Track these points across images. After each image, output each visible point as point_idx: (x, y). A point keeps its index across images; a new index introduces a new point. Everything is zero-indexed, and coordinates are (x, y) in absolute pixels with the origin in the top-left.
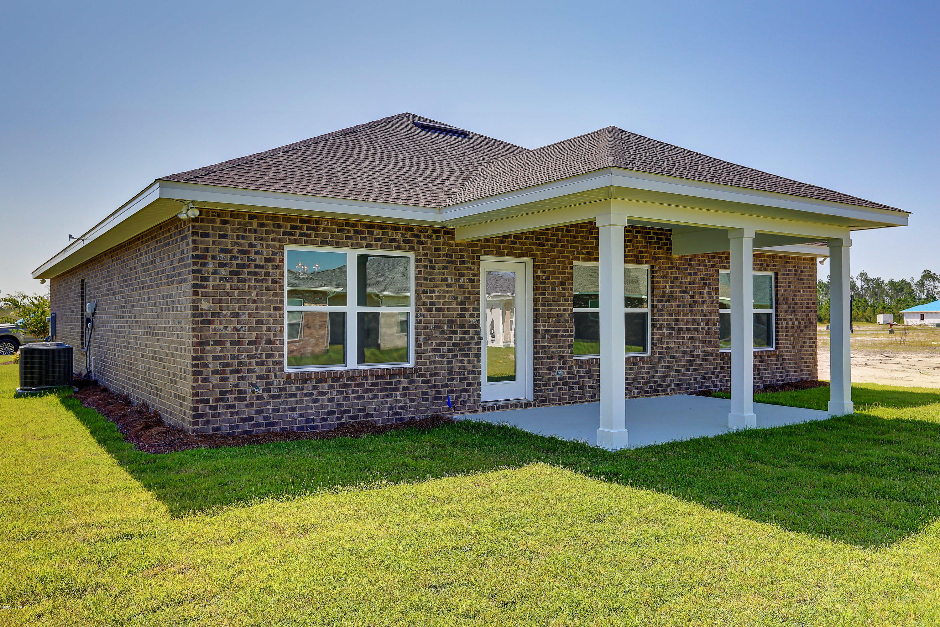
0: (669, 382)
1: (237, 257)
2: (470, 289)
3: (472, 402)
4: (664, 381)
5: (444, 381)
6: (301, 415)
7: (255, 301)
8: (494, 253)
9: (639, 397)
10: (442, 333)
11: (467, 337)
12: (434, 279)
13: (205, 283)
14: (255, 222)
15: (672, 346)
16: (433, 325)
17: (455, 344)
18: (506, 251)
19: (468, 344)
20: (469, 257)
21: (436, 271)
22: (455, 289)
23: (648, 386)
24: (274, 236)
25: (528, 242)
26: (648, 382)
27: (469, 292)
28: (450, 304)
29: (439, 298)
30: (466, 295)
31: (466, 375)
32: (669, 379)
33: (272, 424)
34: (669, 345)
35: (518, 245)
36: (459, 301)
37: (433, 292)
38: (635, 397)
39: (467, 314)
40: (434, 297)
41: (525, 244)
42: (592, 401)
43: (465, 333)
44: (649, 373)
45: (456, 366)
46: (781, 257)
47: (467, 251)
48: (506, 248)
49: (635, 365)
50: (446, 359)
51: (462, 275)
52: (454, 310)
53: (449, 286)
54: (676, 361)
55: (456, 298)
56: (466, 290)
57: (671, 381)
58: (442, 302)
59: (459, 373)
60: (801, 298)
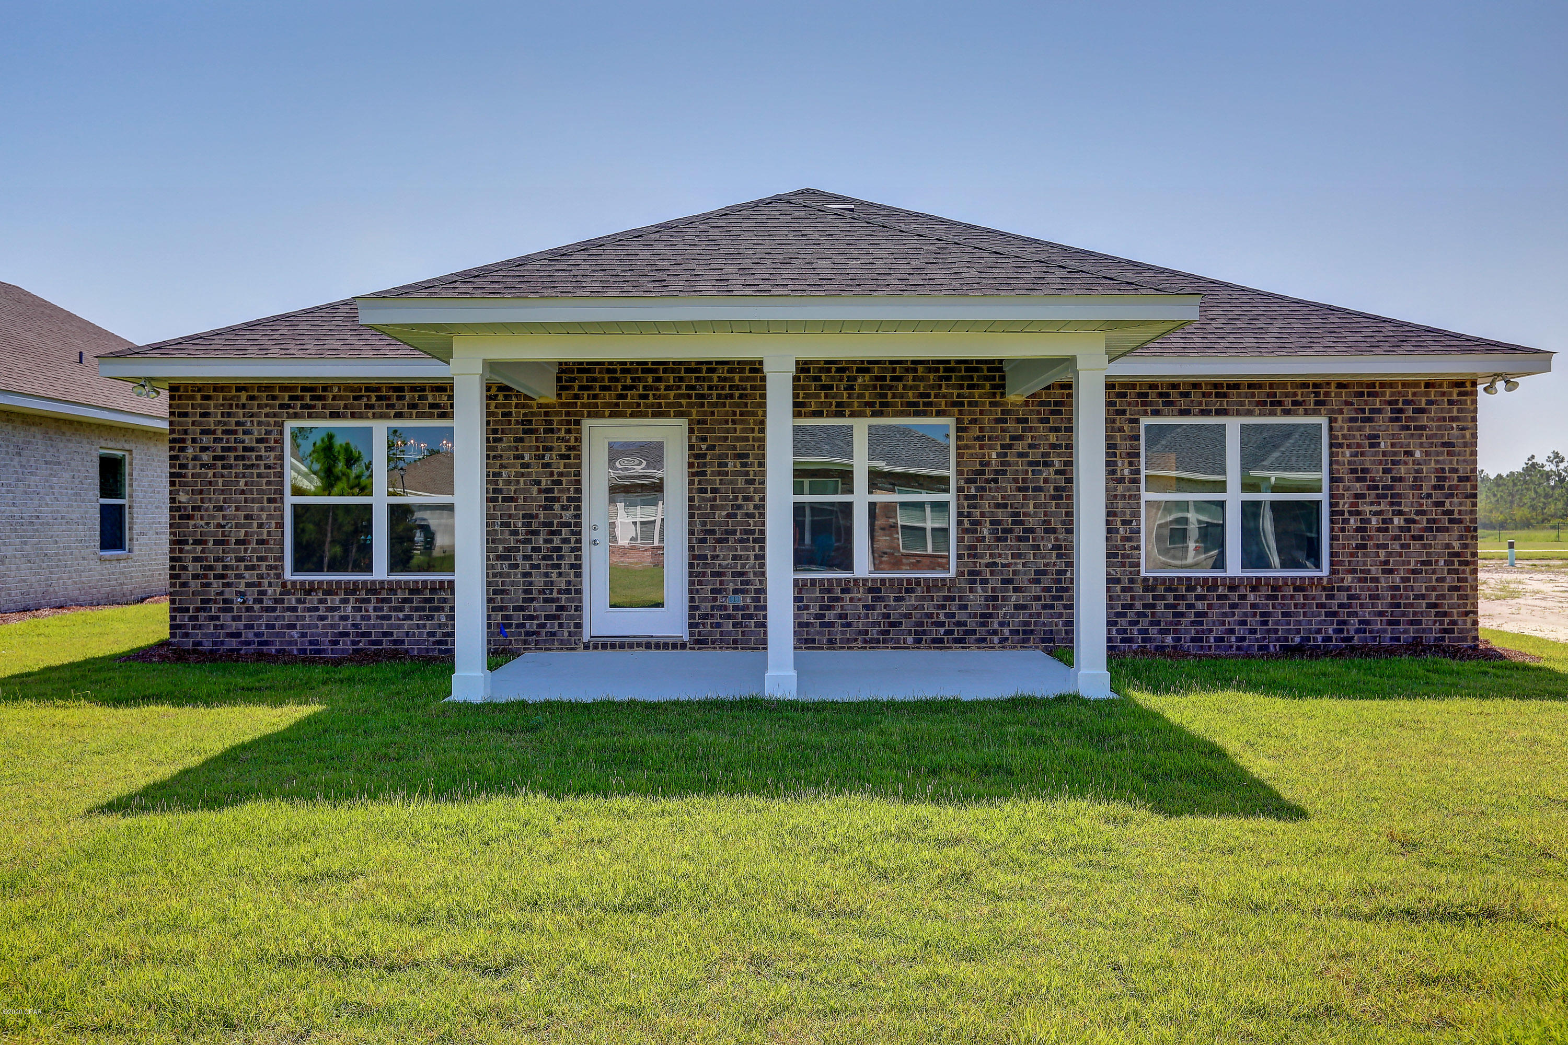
0: (996, 626)
1: (222, 439)
2: (562, 469)
3: (566, 634)
4: (983, 624)
5: (517, 601)
6: (304, 635)
7: (243, 492)
8: (607, 414)
9: (918, 648)
10: (515, 533)
11: (557, 540)
12: (501, 456)
13: (183, 471)
14: (244, 395)
15: (1004, 561)
16: (499, 521)
17: (536, 549)
18: (629, 411)
19: (559, 549)
20: (560, 423)
21: (503, 445)
22: (536, 469)
23: (942, 630)
24: (267, 410)
25: (672, 393)
26: (942, 624)
27: (561, 474)
28: (528, 491)
29: (508, 483)
30: (556, 478)
31: (555, 595)
32: (996, 621)
33: (266, 643)
34: (998, 560)
35: (651, 400)
36: (543, 486)
37: (500, 475)
38: (908, 648)
39: (557, 506)
40: (500, 482)
41: (666, 397)
42: (806, 648)
43: (553, 533)
44: (943, 607)
45: (538, 582)
47: (558, 414)
48: (629, 405)
49: (907, 591)
50: (520, 570)
51: (550, 449)
52: (534, 499)
53: (526, 466)
54: (1016, 590)
55: (538, 483)
56: (555, 471)
57: (1001, 624)
58: (513, 488)
59: (542, 592)
60: (1416, 467)
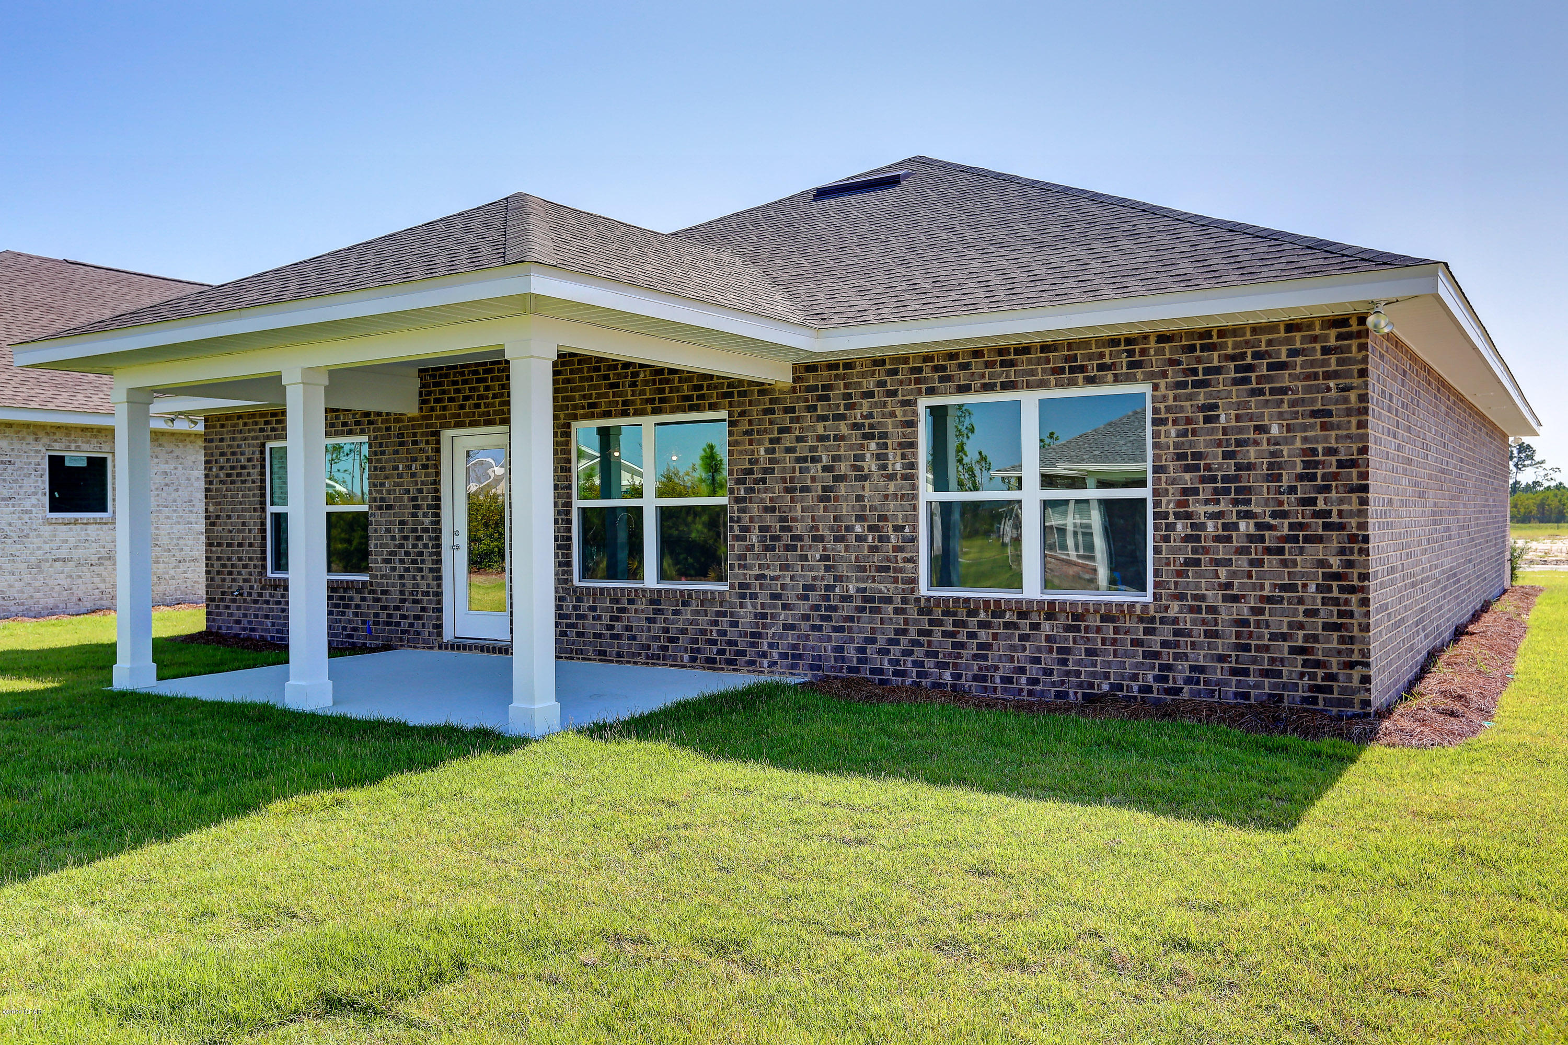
0: (765, 648)
1: (230, 460)
2: (423, 479)
3: (427, 634)
4: (753, 645)
5: (395, 602)
6: (273, 624)
7: (241, 503)
8: (454, 424)
9: (693, 667)
10: (393, 538)
11: (420, 543)
12: (384, 467)
13: (212, 487)
14: (241, 422)
15: (774, 574)
16: (383, 528)
17: (407, 554)
18: (468, 420)
19: (421, 554)
20: (422, 435)
21: (386, 457)
22: (406, 479)
23: (715, 648)
24: (252, 434)
25: (497, 401)
26: (714, 642)
27: (423, 483)
28: (401, 499)
29: (389, 492)
30: (419, 487)
31: (420, 597)
32: (765, 642)
33: (253, 630)
34: (766, 572)
35: (483, 409)
36: (411, 495)
37: (382, 485)
38: (684, 666)
39: (420, 514)
40: (384, 492)
41: (493, 405)
42: (600, 660)
43: (419, 538)
44: (716, 623)
45: (409, 582)
46: (1163, 338)
47: (420, 426)
48: (467, 415)
49: (684, 604)
50: (397, 573)
51: (415, 460)
52: (405, 507)
53: (400, 476)
54: (785, 607)
55: (408, 491)
56: (419, 480)
57: (771, 646)
58: (392, 497)
59: (412, 593)
60: (1272, 448)
